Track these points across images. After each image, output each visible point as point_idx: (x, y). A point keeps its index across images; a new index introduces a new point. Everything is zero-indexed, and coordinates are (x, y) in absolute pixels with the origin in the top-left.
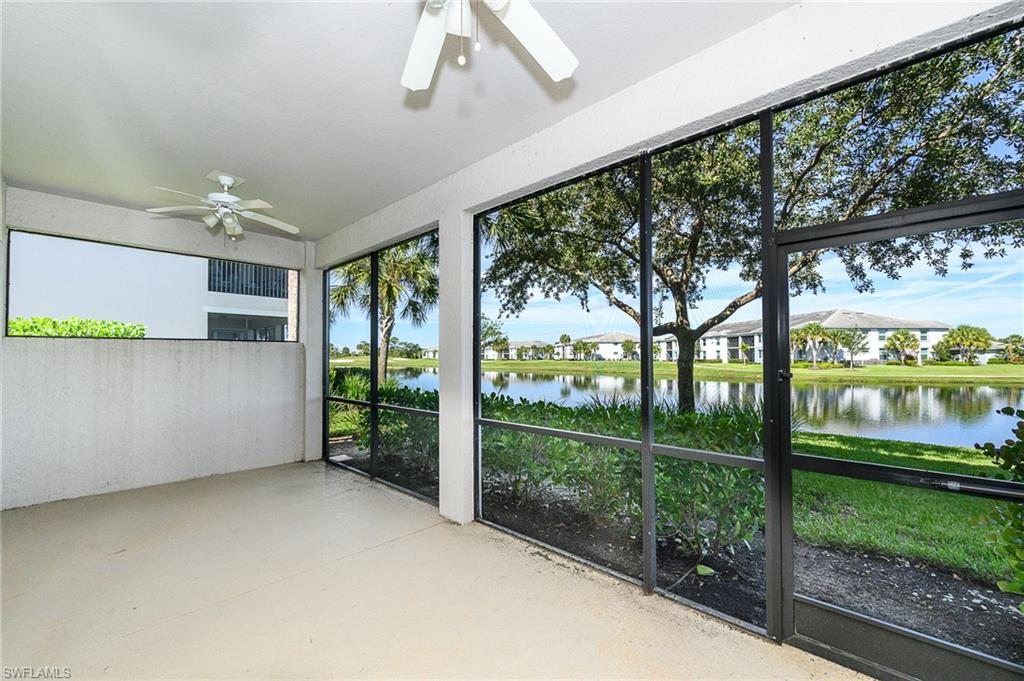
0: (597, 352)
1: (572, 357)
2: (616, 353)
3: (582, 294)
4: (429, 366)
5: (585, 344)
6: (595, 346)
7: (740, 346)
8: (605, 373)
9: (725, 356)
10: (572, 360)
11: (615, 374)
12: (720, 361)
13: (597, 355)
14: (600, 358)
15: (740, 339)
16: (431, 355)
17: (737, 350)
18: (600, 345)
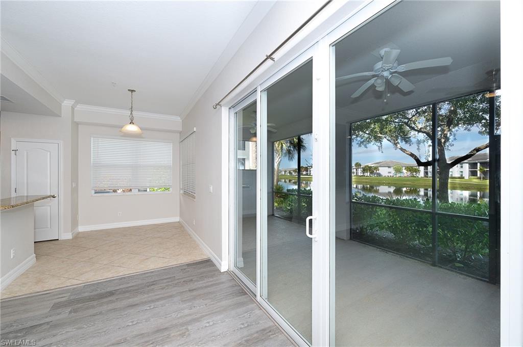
0: (377, 172)
1: (362, 174)
2: (389, 173)
3: (379, 144)
4: (282, 179)
5: (370, 168)
6: (376, 168)
7: (478, 169)
8: (383, 184)
9: (466, 174)
10: (362, 176)
11: (389, 185)
12: (463, 178)
13: (377, 173)
14: (379, 175)
15: (479, 164)
16: (283, 173)
17: (476, 172)
18: (380, 168)
